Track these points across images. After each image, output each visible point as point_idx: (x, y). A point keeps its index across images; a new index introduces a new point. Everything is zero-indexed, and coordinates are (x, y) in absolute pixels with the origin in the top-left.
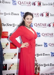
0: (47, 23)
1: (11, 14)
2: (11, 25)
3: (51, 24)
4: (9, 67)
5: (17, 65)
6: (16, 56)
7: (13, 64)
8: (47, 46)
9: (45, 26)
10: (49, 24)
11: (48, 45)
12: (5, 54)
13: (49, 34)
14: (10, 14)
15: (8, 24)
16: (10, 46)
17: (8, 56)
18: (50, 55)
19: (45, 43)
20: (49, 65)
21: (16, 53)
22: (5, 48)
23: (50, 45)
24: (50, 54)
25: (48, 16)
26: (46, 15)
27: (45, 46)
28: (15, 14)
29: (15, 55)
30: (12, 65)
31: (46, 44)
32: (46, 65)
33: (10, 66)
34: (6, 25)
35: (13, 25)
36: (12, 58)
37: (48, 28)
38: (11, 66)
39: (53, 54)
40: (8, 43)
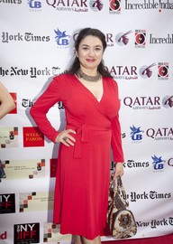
0: (140, 66)
1: (23, 38)
2: (24, 73)
3: (151, 69)
4: (23, 203)
5: (47, 196)
6: (42, 168)
7: (34, 194)
8: (140, 137)
9: (134, 75)
10: (147, 70)
11: (144, 135)
12: (7, 162)
13: (146, 100)
14: (20, 38)
15: (16, 70)
16: (25, 137)
17: (17, 168)
18: (151, 165)
19: (133, 129)
20: (146, 197)
21: (43, 161)
22: (7, 145)
24: (151, 162)
25: (142, 42)
27: (133, 139)
28: (38, 38)
29: (39, 167)
30: (30, 198)
31: (138, 131)
32: (138, 197)
33: (26, 201)
34: (9, 73)
35: (32, 71)
36: (31, 177)
37: (142, 79)
38: (29, 201)
39: (160, 161)
40: (16, 129)
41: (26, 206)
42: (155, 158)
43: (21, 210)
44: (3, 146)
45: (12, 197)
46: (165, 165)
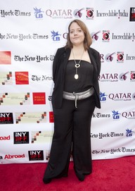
1: (32, 37)
2: (33, 59)
6: (45, 117)
7: (40, 132)
10: (110, 56)
12: (24, 113)
14: (30, 37)
15: (28, 58)
17: (30, 117)
18: (112, 116)
21: (45, 113)
23: (111, 96)
24: (111, 114)
26: (104, 36)
34: (24, 60)
35: (37, 58)
36: (38, 122)
39: (117, 114)
40: (28, 94)
41: (35, 139)
42: (114, 112)
43: (32, 142)
44: (21, 104)
45: (27, 134)
46: (121, 116)
